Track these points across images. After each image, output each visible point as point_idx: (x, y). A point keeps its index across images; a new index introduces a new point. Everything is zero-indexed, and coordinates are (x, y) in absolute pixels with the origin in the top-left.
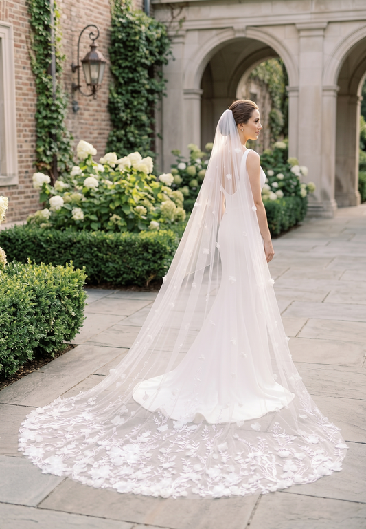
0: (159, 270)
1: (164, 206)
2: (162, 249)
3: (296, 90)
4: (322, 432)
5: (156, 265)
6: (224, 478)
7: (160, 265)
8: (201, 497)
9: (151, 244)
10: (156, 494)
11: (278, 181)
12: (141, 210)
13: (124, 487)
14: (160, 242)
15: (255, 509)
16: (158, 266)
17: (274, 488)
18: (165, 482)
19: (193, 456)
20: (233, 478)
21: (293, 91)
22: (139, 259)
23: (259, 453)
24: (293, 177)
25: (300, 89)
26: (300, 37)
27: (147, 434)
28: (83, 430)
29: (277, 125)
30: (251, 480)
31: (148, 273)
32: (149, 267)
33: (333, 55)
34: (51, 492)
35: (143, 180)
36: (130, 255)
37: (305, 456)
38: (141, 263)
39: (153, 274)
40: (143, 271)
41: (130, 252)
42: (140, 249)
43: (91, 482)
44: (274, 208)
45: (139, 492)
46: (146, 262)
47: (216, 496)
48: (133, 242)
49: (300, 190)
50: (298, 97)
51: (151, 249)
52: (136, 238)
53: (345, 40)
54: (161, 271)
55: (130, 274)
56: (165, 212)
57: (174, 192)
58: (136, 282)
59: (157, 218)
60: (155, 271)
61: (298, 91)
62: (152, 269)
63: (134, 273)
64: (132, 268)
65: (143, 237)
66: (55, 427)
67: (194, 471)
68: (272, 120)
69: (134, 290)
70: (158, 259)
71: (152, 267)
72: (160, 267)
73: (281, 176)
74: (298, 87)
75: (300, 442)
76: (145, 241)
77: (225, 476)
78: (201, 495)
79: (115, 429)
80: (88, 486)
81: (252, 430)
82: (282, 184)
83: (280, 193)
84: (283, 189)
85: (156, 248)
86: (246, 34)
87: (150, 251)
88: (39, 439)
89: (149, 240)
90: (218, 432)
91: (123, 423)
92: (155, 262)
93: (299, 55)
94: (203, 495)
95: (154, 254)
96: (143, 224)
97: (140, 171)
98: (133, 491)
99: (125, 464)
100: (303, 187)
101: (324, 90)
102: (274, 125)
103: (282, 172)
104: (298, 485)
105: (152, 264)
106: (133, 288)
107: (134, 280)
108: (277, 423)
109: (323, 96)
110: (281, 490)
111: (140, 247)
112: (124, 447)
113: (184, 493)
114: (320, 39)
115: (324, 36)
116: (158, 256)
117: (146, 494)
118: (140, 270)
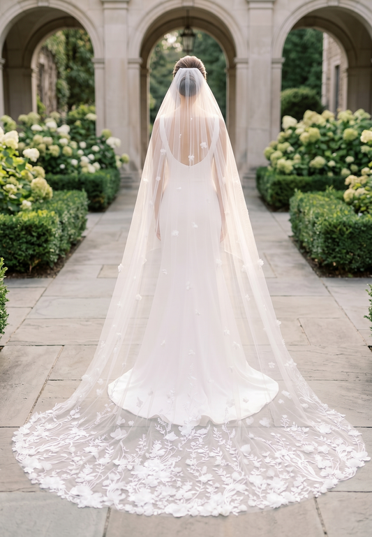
0: (44, 254)
1: (35, 184)
2: (47, 231)
3: (102, 62)
4: (328, 420)
5: (41, 249)
6: (269, 485)
7: (46, 248)
8: (261, 509)
9: (36, 226)
10: (216, 513)
11: (94, 153)
12: (11, 189)
13: (178, 511)
14: (45, 224)
15: (319, 515)
16: (44, 250)
17: (324, 489)
18: (215, 498)
19: (222, 465)
20: (278, 484)
21: (99, 63)
22: (22, 243)
23: (284, 452)
24: (109, 148)
25: (106, 61)
26: (104, 9)
27: (158, 445)
28: (87, 449)
29: (64, 96)
30: (296, 483)
31: (32, 257)
32: (34, 251)
33: (137, 28)
34: (106, 529)
35: (11, 156)
36: (11, 239)
37: (329, 449)
38: (24, 246)
39: (38, 258)
40: (26, 256)
41: (11, 236)
42: (24, 233)
43: (139, 510)
44: (102, 181)
45: (197, 513)
46: (29, 246)
47: (275, 506)
48: (14, 225)
49: (115, 162)
50: (104, 68)
51: (35, 232)
52: (17, 220)
53: (148, 14)
54: (47, 255)
55: (11, 260)
56: (37, 190)
57: (35, 168)
58: (18, 268)
59: (26, 197)
60: (40, 255)
61: (103, 63)
62: (37, 253)
63: (16, 258)
64: (14, 254)
65: (26, 219)
66: (54, 449)
67: (234, 480)
68: (59, 90)
69: (17, 277)
70: (43, 242)
71: (37, 251)
72: (46, 250)
73: (96, 148)
74: (104, 59)
75: (314, 433)
76: (28, 223)
77: (269, 481)
78: (259, 506)
79: (121, 443)
80: (138, 515)
81: (262, 426)
82: (98, 156)
83: (97, 165)
84: (100, 161)
85: (40, 230)
86: (49, 3)
87: (34, 234)
88: (47, 466)
89: (34, 222)
90: (231, 433)
91: (125, 436)
92: (39, 245)
93: (103, 27)
94: (262, 507)
95: (39, 237)
96: (13, 204)
97: (8, 146)
98: (190, 513)
99: (160, 483)
100: (117, 158)
101: (129, 63)
102: (60, 95)
103: (96, 144)
104: (341, 481)
105: (36, 248)
106: (14, 275)
107: (16, 267)
108: (285, 416)
109: (129, 68)
110: (330, 490)
111: (22, 230)
112: (146, 464)
113: (244, 508)
114: (124, 12)
115: (127, 9)
116: (43, 239)
117: (205, 515)
118: (24, 255)
